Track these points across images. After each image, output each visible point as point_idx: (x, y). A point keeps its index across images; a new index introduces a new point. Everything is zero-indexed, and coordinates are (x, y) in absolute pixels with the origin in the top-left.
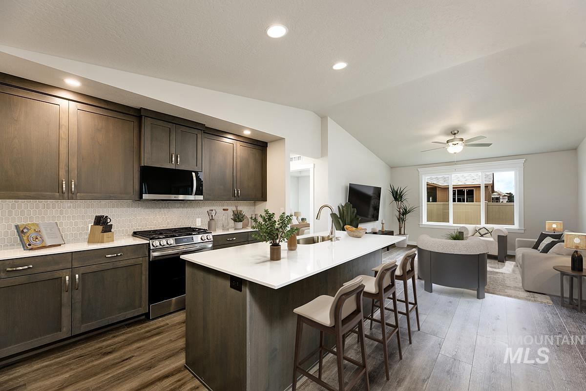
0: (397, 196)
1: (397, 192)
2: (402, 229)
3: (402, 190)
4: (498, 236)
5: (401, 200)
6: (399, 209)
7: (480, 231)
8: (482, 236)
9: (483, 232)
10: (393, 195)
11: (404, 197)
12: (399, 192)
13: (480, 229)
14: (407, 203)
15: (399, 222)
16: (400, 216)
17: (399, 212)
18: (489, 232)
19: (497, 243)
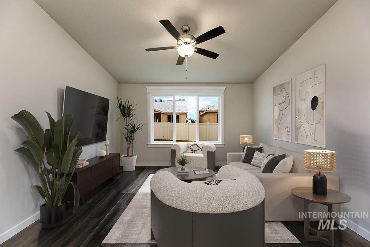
0: (125, 111)
1: (124, 107)
2: (130, 150)
3: (130, 104)
4: (208, 152)
5: (129, 116)
6: (127, 126)
7: (192, 148)
8: (193, 152)
9: (194, 148)
10: (120, 109)
11: (132, 113)
12: (126, 106)
13: (192, 146)
14: (136, 120)
15: (127, 141)
16: (127, 134)
17: (127, 129)
18: (199, 148)
19: (207, 159)
